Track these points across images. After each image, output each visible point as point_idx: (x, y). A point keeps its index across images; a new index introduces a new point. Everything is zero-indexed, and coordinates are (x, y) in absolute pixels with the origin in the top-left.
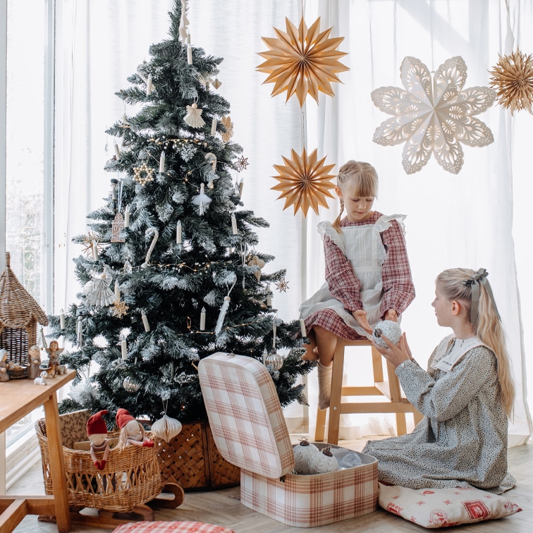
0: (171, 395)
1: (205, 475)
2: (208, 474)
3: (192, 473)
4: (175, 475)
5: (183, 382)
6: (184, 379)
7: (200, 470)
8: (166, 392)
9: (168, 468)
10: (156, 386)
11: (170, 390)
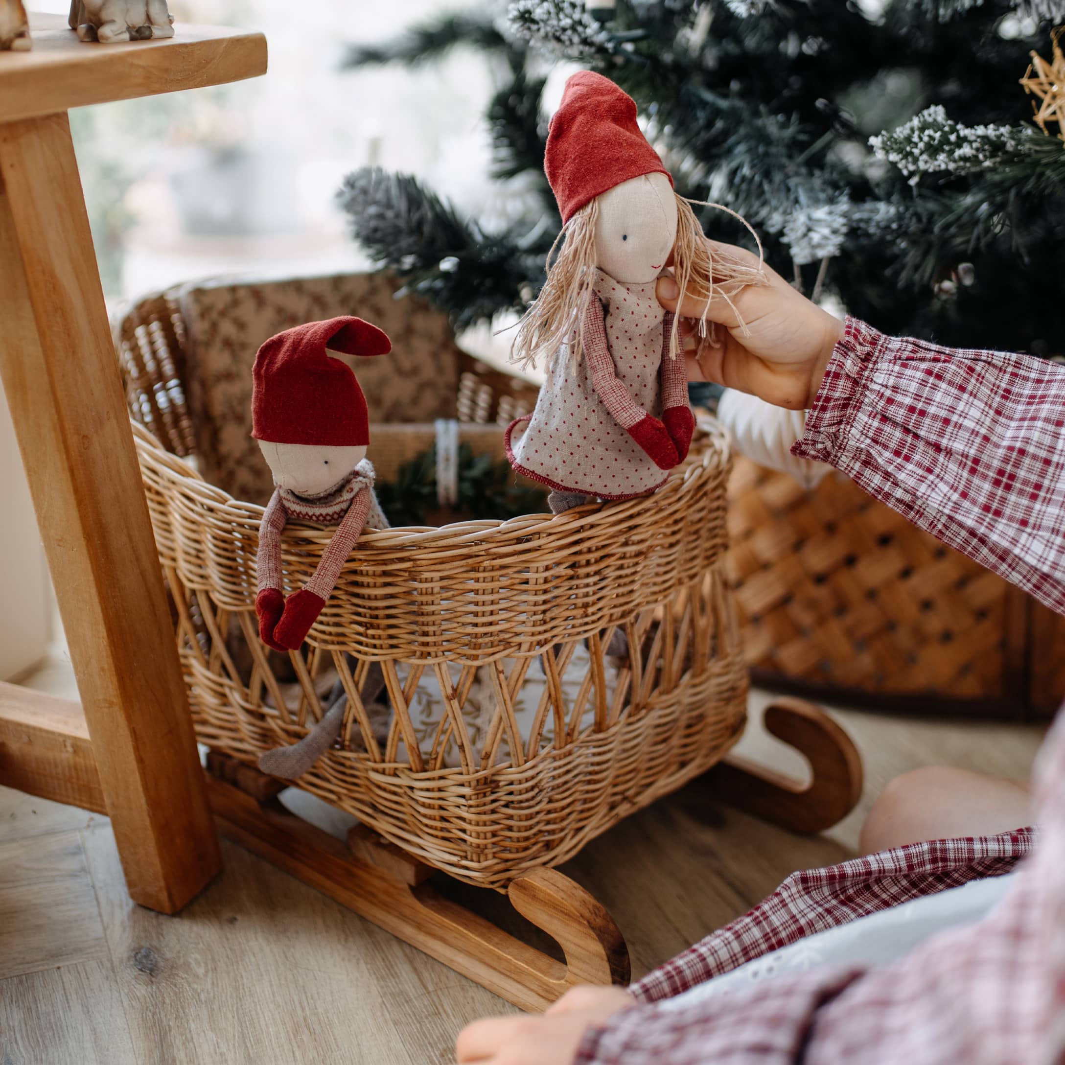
0: (854, 232)
1: (1003, 645)
2: (1017, 640)
3: (934, 624)
4: (849, 619)
5: (925, 164)
6: (933, 150)
7: (981, 614)
8: (821, 213)
9: (820, 579)
10: (767, 175)
11: (844, 205)
